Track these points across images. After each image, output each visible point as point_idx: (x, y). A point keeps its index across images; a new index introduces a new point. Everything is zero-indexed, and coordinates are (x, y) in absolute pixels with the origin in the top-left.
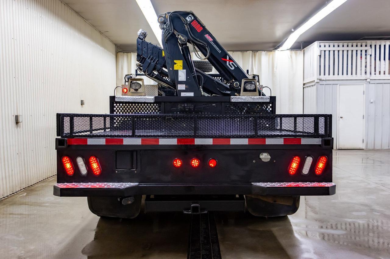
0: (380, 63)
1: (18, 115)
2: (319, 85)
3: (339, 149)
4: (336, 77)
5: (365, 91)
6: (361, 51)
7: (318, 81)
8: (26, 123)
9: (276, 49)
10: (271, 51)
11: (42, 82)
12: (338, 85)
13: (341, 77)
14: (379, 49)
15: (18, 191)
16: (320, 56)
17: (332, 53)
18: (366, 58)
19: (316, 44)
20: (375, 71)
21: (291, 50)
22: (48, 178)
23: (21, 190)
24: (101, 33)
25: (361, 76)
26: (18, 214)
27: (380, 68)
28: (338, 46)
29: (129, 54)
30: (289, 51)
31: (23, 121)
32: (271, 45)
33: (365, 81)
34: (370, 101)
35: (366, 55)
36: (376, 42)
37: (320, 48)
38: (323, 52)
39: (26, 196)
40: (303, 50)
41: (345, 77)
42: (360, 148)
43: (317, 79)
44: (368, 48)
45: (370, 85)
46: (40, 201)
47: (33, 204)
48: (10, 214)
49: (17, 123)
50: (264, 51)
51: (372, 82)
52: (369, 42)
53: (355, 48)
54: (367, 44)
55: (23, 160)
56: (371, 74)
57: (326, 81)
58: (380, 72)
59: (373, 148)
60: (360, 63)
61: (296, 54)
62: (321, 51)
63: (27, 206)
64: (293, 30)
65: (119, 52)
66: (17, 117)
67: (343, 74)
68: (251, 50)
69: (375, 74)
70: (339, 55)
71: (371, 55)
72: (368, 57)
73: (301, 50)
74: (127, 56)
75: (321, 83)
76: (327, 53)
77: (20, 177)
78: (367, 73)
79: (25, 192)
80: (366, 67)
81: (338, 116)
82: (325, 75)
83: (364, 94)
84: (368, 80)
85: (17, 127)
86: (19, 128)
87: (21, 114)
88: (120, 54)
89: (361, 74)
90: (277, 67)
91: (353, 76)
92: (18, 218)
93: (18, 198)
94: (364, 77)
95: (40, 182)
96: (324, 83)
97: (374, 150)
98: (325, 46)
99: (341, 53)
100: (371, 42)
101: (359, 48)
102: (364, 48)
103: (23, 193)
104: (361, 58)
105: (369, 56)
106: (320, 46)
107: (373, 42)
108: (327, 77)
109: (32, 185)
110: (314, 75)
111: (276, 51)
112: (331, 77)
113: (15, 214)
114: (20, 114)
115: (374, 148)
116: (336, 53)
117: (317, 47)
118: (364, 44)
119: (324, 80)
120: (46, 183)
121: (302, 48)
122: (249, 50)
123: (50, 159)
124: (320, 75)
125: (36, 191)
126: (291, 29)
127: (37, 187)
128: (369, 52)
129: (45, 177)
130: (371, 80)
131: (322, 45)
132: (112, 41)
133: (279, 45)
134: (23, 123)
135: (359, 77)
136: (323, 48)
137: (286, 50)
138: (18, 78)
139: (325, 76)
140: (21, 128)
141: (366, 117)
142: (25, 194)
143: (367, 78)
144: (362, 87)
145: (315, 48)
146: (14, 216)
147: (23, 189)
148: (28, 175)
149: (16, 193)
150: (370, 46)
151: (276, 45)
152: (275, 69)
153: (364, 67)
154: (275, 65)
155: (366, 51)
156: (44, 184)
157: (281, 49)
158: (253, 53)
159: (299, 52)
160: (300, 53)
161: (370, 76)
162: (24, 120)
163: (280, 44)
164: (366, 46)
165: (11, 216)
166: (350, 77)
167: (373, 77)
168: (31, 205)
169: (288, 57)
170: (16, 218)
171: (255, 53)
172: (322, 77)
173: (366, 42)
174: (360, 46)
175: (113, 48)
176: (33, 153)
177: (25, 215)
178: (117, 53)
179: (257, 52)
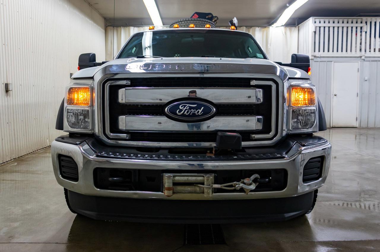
0: (375, 40)
1: (8, 83)
2: (314, 62)
3: (332, 127)
4: (331, 54)
5: (359, 68)
6: (357, 28)
7: (313, 58)
8: (16, 93)
9: (270, 25)
10: (265, 27)
11: (32, 51)
12: (333, 62)
13: (335, 54)
14: (374, 26)
15: (9, 161)
16: (315, 32)
17: (327, 29)
18: (361, 35)
19: (311, 20)
20: (370, 48)
21: (286, 27)
22: (37, 150)
23: (11, 160)
24: (91, 5)
25: (356, 53)
26: (11, 180)
27: (375, 45)
28: (334, 22)
29: (119, 28)
30: (283, 27)
31: (12, 89)
32: (265, 21)
33: (360, 58)
34: (364, 79)
35: (361, 32)
36: (372, 19)
37: (315, 24)
38: (318, 28)
39: (16, 165)
40: (298, 26)
41: (340, 54)
42: (353, 126)
43: (312, 56)
44: (363, 25)
45: (365, 63)
46: (32, 169)
47: (25, 172)
48: (3, 180)
49: (7, 91)
50: (258, 27)
51: (366, 59)
52: (364, 19)
53: (350, 25)
54: (362, 20)
55: (13, 130)
56: (365, 51)
57: (321, 58)
58: (375, 49)
59: (366, 126)
60: (355, 40)
61: (290, 30)
62: (316, 27)
63: (19, 173)
64: (288, 5)
65: (109, 26)
66: (7, 86)
67: (337, 51)
68: (245, 26)
69: (370, 51)
70: (334, 32)
71: (366, 32)
72: (364, 34)
73: (296, 27)
74: (117, 30)
75: (315, 59)
76: (322, 29)
77: (11, 146)
78: (362, 50)
79: (16, 162)
80: (361, 44)
81: (332, 94)
82: (319, 51)
83: (358, 71)
84: (363, 58)
85: (7, 95)
86: (8, 97)
87: (11, 83)
88: (109, 28)
89: (356, 51)
90: (271, 44)
91: (348, 53)
92: (11, 183)
93: (8, 167)
94: (358, 54)
95: (30, 154)
96: (319, 59)
97: (368, 128)
98: (320, 22)
99: (336, 29)
100: (367, 19)
101: (354, 25)
102: (359, 25)
103: (13, 162)
104: (356, 34)
105: (365, 32)
106: (315, 22)
107: (369, 19)
108: (321, 54)
109: (21, 156)
110: (308, 52)
111: (271, 27)
112: (326, 54)
113: (8, 180)
114: (9, 82)
115: (368, 126)
116: (331, 29)
117: (312, 23)
118: (359, 21)
119: (318, 57)
120: (37, 155)
121: (296, 24)
122: (242, 25)
123: (39, 131)
124: (315, 51)
125: (27, 161)
126: (286, 4)
127: (27, 158)
128: (364, 29)
129: (34, 149)
130: (366, 58)
131: (317, 21)
132: (101, 15)
133: (273, 21)
134: (13, 92)
135: (353, 54)
136: (318, 24)
137: (280, 26)
138: (8, 45)
139: (319, 53)
140: (11, 97)
141: (361, 95)
142: (16, 164)
143: (362, 55)
144: (356, 65)
145: (310, 25)
146: (7, 182)
147: (14, 160)
148: (18, 146)
149: (6, 163)
150: (365, 22)
151: (270, 21)
152: (269, 45)
153: (359, 44)
154: (269, 42)
155: (361, 28)
156: (34, 155)
157: (275, 25)
158: (247, 29)
159: (293, 28)
160: (295, 30)
161: (365, 53)
162: (14, 88)
163: (275, 20)
164: (361, 23)
165: (4, 182)
166: (344, 54)
167: (368, 54)
168: (23, 173)
169: (283, 33)
170: (9, 183)
171: (249, 29)
172: (317, 54)
173: (362, 19)
174: (356, 22)
175: (102, 22)
176: (23, 123)
177: (18, 181)
178: (107, 27)
179: (251, 28)
